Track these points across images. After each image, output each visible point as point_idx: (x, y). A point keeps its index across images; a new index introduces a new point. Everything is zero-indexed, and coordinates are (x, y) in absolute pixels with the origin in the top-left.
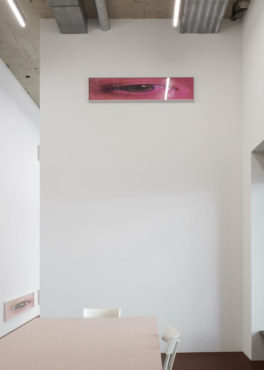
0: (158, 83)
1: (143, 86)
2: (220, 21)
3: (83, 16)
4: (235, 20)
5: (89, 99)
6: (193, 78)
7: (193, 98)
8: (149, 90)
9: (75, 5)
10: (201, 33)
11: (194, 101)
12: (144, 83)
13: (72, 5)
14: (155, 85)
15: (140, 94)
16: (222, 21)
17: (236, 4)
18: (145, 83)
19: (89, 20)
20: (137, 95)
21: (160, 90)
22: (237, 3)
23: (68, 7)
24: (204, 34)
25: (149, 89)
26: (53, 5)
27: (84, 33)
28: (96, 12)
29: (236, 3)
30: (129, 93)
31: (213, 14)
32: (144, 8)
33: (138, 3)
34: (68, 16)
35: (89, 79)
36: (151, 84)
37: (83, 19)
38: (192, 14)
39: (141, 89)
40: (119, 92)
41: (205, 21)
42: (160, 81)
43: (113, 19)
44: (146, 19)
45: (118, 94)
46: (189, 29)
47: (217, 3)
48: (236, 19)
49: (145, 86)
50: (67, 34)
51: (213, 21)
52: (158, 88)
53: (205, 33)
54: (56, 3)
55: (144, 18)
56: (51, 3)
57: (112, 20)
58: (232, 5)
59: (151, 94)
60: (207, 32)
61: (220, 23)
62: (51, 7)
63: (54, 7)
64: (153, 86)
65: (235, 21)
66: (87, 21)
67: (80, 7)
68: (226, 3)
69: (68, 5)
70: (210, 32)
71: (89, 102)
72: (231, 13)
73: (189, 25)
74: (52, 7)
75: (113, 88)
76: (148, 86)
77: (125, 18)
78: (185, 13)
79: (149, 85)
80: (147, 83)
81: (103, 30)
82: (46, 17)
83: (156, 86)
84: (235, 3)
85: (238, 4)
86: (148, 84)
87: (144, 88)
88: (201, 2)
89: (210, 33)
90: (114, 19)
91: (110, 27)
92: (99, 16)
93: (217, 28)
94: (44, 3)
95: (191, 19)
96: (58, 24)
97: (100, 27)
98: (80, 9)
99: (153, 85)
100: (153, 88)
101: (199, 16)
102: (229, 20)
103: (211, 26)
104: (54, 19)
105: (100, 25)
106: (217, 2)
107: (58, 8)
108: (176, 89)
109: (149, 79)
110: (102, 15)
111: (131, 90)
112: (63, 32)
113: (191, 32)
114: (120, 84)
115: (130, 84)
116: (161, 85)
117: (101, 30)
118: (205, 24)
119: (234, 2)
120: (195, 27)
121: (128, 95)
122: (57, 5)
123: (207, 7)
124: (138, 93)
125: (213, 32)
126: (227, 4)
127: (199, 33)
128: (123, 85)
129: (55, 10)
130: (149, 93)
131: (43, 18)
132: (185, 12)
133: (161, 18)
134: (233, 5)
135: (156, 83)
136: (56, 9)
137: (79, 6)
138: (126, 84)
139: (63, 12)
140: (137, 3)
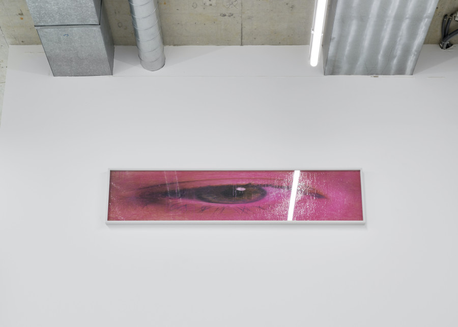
0: (276, 183)
1: (239, 189)
2: (416, 51)
3: (106, 43)
4: (448, 47)
5: (109, 219)
6: (359, 171)
7: (361, 219)
8: (252, 198)
9: (91, 23)
10: (372, 74)
11: (363, 224)
12: (240, 183)
13: (83, 24)
14: (267, 186)
15: (231, 206)
16: (419, 53)
17: (449, 18)
18: (244, 183)
19: (117, 48)
20: (224, 208)
21: (280, 198)
22: (452, 15)
23: (73, 26)
24: (380, 76)
25: (254, 197)
26: (42, 24)
27: (106, 75)
28: (135, 33)
29: (449, 15)
30: (204, 204)
31: (399, 39)
32: (242, 25)
33: (229, 16)
34: (73, 44)
35: (111, 172)
36: (258, 185)
37: (104, 49)
38: (350, 39)
39: (234, 196)
40: (180, 201)
41: (381, 53)
42: (280, 178)
43: (172, 47)
44: (244, 46)
45: (176, 207)
46: (345, 66)
47: (407, 18)
48: (452, 45)
49: (243, 189)
50: (66, 76)
51: (398, 52)
52: (274, 194)
53: (381, 74)
54: (49, 20)
55: (242, 45)
56: (38, 19)
57: (169, 48)
58: (441, 19)
59: (260, 207)
60: (386, 72)
61: (414, 55)
62: (36, 28)
63: (43, 27)
64: (263, 188)
65: (449, 50)
66: (114, 51)
67: (101, 28)
68: (426, 20)
69: (75, 24)
70: (393, 71)
71: (107, 224)
72: (439, 34)
73: (345, 58)
74: (39, 28)
75: (165, 194)
76: (251, 188)
77: (199, 44)
78: (334, 38)
79: (253, 186)
80: (247, 183)
81: (148, 69)
82: (22, 42)
83: (269, 189)
84: (446, 16)
85: (455, 17)
86: (250, 184)
87: (240, 194)
88: (370, 16)
89: (393, 75)
90: (175, 45)
91: (165, 62)
92: (141, 42)
93: (410, 64)
94: (22, 17)
95: (348, 48)
96: (49, 59)
97: (141, 63)
98: (100, 30)
99: (264, 186)
100: (264, 194)
101: (366, 43)
102: (436, 48)
103: (395, 61)
104: (41, 46)
105: (142, 59)
106: (407, 16)
107: (52, 30)
108: (319, 196)
109: (253, 173)
110: (148, 41)
111: (210, 198)
112: (57, 71)
113: (350, 72)
114: (182, 184)
115: (206, 184)
116: (281, 187)
117: (144, 68)
118: (380, 57)
119: (444, 14)
120: (359, 63)
121: (203, 209)
122: (50, 24)
123: (385, 27)
124: (226, 205)
125: (401, 71)
126: (430, 20)
127: (368, 74)
128: (190, 186)
129: (46, 32)
130: (254, 204)
131: (17, 44)
132: (335, 34)
133: (279, 44)
134: (443, 20)
135: (269, 182)
136: (46, 30)
137: (99, 26)
138: (198, 185)
139: (62, 37)
140: (225, 17)
